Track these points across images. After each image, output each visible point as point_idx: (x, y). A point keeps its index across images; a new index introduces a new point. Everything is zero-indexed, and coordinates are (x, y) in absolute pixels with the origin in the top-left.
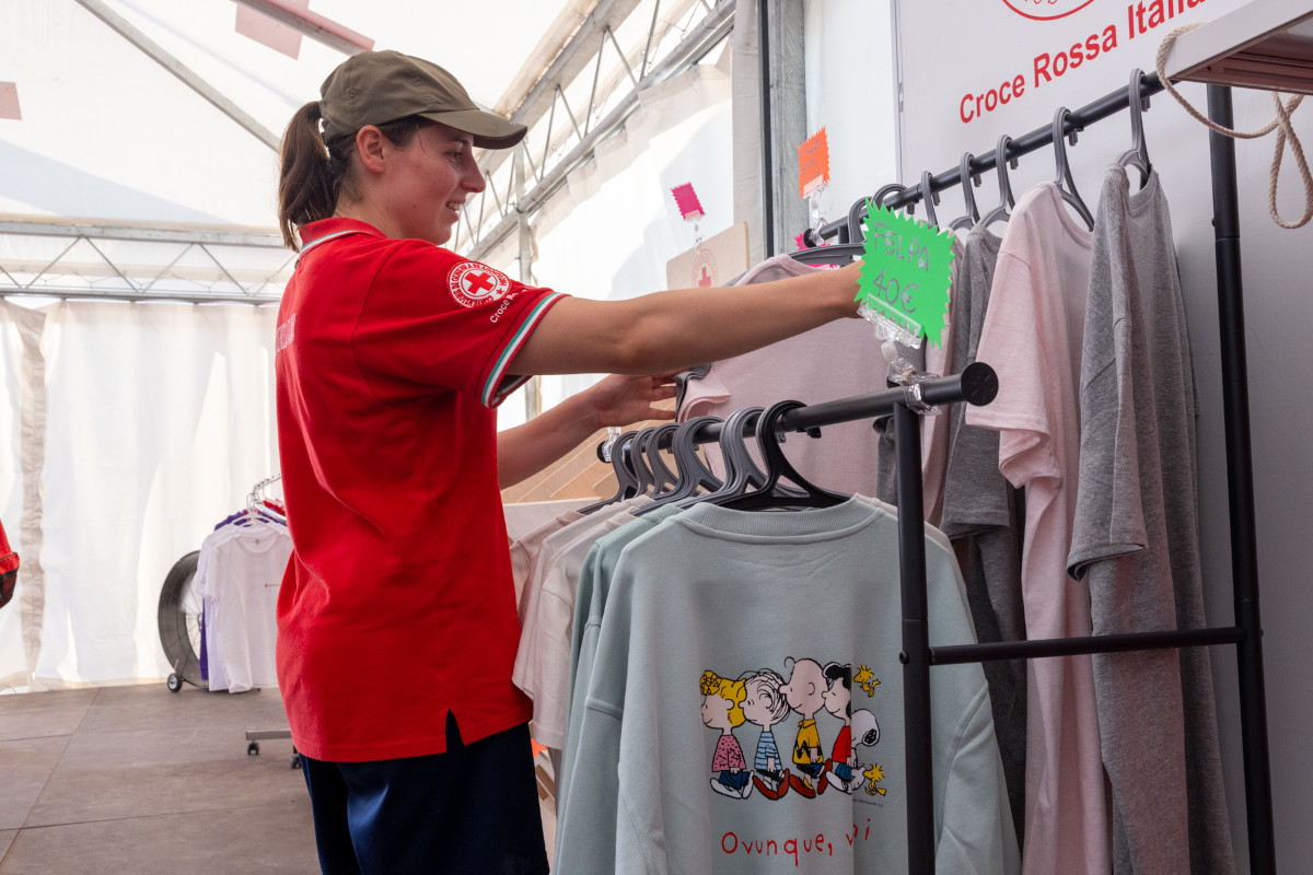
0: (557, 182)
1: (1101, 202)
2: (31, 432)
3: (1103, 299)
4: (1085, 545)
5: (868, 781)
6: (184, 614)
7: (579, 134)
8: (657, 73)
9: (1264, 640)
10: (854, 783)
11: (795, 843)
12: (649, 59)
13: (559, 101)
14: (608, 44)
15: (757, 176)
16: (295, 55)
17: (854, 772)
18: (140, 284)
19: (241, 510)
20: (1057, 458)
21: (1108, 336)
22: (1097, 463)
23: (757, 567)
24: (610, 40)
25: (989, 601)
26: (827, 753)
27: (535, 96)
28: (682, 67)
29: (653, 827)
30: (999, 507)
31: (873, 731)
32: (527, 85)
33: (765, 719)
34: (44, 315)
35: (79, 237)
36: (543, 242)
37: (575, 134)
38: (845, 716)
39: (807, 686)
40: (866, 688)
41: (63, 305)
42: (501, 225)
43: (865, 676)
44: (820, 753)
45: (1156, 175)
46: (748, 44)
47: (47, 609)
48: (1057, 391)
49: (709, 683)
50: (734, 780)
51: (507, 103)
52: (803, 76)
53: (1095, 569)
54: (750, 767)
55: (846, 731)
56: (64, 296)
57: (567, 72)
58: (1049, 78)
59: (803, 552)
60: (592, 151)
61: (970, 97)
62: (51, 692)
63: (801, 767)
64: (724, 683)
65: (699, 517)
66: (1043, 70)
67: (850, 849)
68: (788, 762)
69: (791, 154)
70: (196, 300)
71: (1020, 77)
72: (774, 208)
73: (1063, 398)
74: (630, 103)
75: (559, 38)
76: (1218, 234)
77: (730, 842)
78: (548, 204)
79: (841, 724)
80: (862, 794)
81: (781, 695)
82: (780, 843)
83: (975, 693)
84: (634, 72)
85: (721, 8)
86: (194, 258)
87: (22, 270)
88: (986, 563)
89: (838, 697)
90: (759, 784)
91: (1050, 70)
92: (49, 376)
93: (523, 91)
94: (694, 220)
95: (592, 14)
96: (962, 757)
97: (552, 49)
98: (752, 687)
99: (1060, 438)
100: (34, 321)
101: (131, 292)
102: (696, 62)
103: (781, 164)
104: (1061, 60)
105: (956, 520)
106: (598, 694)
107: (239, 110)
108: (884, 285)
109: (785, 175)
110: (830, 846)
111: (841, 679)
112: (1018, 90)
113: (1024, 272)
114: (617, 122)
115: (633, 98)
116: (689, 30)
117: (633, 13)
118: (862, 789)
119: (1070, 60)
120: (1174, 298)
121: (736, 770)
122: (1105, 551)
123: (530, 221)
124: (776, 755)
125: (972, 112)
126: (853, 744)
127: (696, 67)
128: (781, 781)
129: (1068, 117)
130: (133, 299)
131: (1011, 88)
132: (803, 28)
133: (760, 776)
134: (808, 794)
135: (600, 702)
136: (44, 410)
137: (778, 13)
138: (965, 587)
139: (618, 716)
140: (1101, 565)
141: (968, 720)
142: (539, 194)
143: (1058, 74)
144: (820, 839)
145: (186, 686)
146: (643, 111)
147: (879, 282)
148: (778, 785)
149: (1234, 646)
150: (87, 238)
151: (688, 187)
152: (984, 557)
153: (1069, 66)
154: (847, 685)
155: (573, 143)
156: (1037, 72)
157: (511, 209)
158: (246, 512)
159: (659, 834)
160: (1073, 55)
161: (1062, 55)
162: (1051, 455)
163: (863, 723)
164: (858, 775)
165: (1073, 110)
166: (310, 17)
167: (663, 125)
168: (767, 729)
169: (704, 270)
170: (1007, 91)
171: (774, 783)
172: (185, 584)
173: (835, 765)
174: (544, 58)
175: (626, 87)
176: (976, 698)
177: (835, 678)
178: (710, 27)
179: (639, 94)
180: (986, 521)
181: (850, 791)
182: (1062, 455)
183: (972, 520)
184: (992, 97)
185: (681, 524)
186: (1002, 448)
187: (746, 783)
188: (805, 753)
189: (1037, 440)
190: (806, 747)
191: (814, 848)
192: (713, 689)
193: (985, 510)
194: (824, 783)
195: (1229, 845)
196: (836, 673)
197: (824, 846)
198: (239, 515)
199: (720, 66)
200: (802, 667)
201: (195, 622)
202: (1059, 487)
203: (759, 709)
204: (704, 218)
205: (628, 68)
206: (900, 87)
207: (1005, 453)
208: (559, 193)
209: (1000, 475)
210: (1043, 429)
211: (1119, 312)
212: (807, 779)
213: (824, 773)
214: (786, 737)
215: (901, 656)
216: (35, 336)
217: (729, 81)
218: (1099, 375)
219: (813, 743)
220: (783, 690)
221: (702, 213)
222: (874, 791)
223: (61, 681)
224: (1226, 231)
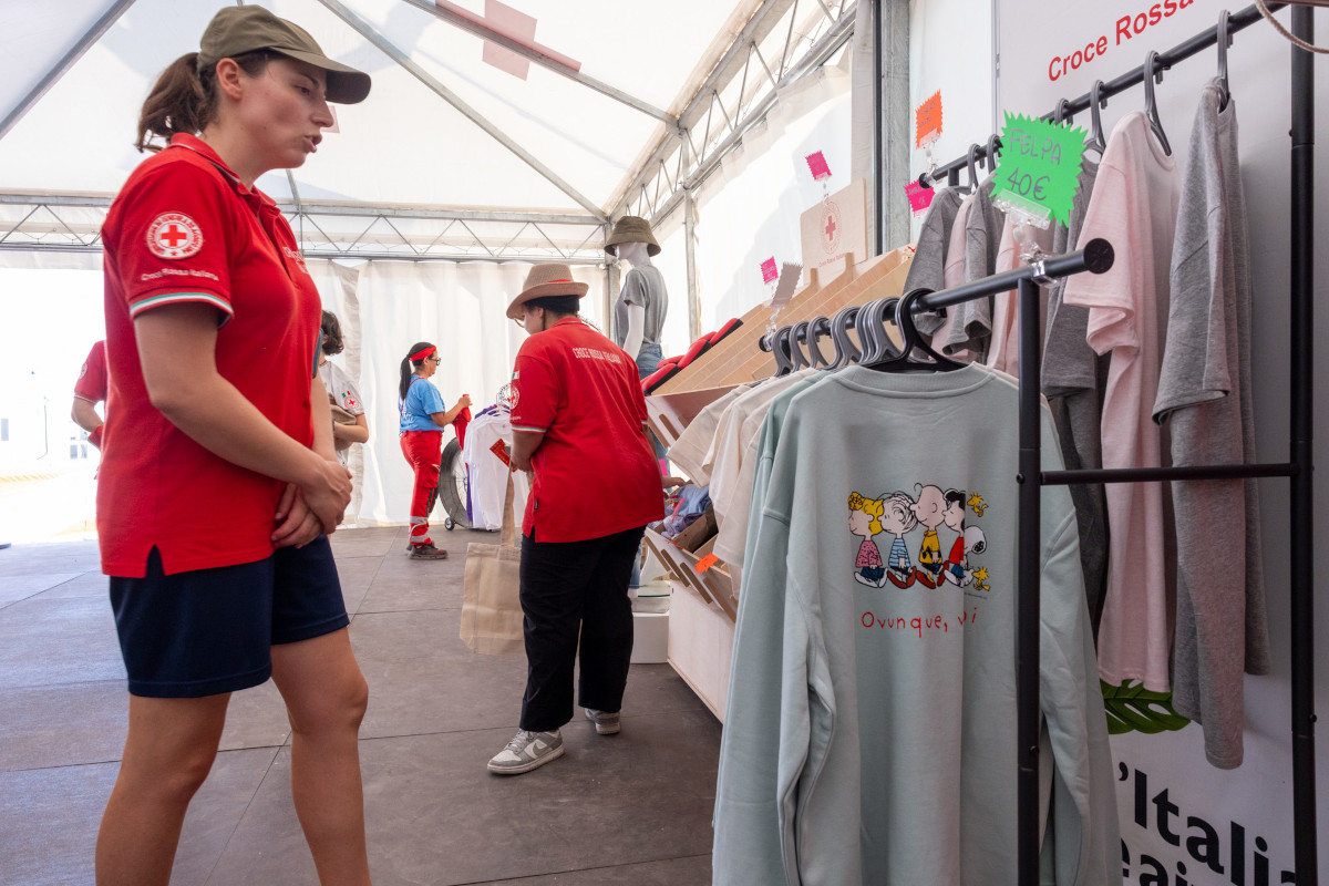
0: (713, 165)
1: (1198, 114)
2: (351, 352)
3: (1196, 193)
4: (1170, 396)
5: (976, 580)
6: (455, 478)
7: (730, 127)
8: (791, 75)
9: (1315, 475)
10: (965, 581)
11: (919, 621)
12: (785, 65)
13: (716, 103)
14: (754, 57)
15: (869, 148)
16: (524, 77)
17: (965, 573)
18: (420, 249)
19: (492, 405)
20: (1136, 331)
21: (1199, 226)
22: (1184, 330)
23: (895, 415)
24: (755, 53)
25: (1074, 448)
26: (946, 556)
27: (698, 99)
28: (811, 69)
29: (813, 602)
30: (1087, 374)
31: (981, 542)
32: (691, 92)
33: (898, 529)
34: (358, 271)
35: (379, 216)
36: (703, 210)
37: (728, 127)
38: (960, 530)
39: (931, 507)
40: (977, 510)
41: (369, 265)
42: (672, 199)
43: (976, 501)
44: (940, 556)
45: (1233, 102)
46: (865, 45)
47: (366, 473)
48: (1140, 280)
49: (855, 502)
50: (873, 574)
51: (677, 107)
52: (908, 68)
53: (1178, 415)
54: (885, 564)
55: (960, 541)
56: (370, 258)
57: (722, 80)
58: (1129, 36)
59: (930, 405)
60: (740, 139)
61: (1058, 59)
62: (370, 528)
63: (925, 565)
64: (866, 502)
65: (851, 376)
66: (1125, 31)
67: (961, 628)
68: (915, 561)
69: (897, 129)
70: (458, 260)
71: (1104, 38)
72: (883, 171)
73: (1145, 285)
74: (770, 100)
75: (716, 54)
76: (1294, 143)
77: (868, 619)
78: (706, 182)
79: (956, 536)
80: (971, 589)
81: (911, 512)
82: (908, 621)
83: (1064, 515)
84: (773, 76)
85: (843, 19)
86: (457, 230)
87: (343, 240)
88: (1073, 418)
89: (955, 515)
90: (892, 578)
91: (1131, 29)
92: (363, 315)
93: (689, 96)
94: (824, 180)
95: (742, 33)
96: (1052, 564)
97: (710, 64)
98: (888, 506)
99: (1140, 315)
100: (352, 275)
101: (414, 255)
102: (822, 65)
103: (889, 137)
104: (1141, 20)
105: (1051, 384)
106: (772, 505)
107: (485, 121)
108: (1018, 180)
109: (892, 145)
110: (946, 625)
111: (957, 502)
112: (1101, 49)
113: (1120, 180)
114: (760, 116)
115: (773, 95)
116: (817, 40)
117: (774, 30)
118: (971, 586)
119: (1149, 19)
120: (1243, 203)
121: (874, 567)
122: (1188, 400)
123: (693, 195)
124: (906, 555)
125: (1059, 72)
126: (965, 552)
127: (821, 68)
128: (909, 575)
129: (1157, 59)
130: (416, 259)
131: (1095, 48)
132: (908, 29)
133: (893, 572)
134: (930, 585)
135: (774, 512)
136: (360, 337)
137: (889, 18)
138: (1058, 436)
139: (787, 523)
140: (1184, 411)
141: (1058, 536)
142: (699, 175)
143: (1137, 31)
144: (938, 619)
145: (457, 527)
146: (780, 104)
147: (1013, 179)
148: (906, 579)
149: (1288, 479)
150: (385, 217)
151: (820, 154)
152: (1071, 413)
153: (1148, 24)
154: (962, 506)
155: (726, 133)
156: (1119, 32)
157: (679, 186)
158: (496, 406)
159: (817, 608)
160: (1152, 15)
161: (1143, 16)
162: (1131, 328)
163: (973, 536)
164: (968, 575)
165: (1161, 53)
166: (535, 47)
167: (797, 113)
168: (899, 536)
169: (830, 218)
170: (1091, 51)
171: (904, 576)
172: (455, 459)
173: (951, 565)
174: (705, 71)
175: (768, 87)
176: (1065, 520)
177: (953, 501)
178: (834, 35)
179: (778, 91)
180: (1077, 384)
181: (962, 585)
182: (1140, 329)
183: (1065, 384)
184: (1077, 57)
185: (837, 381)
186: (1090, 323)
187: (881, 576)
188: (928, 555)
189: (1123, 315)
190: (929, 550)
191: (933, 625)
192: (858, 506)
193: (1076, 376)
194: (942, 579)
195: (1267, 638)
196: (953, 497)
197: (941, 624)
198: (491, 408)
199: (842, 66)
200: (927, 492)
201: (462, 484)
202: (1136, 355)
203: (894, 522)
204: (831, 178)
205: (769, 73)
206: (997, 58)
207: (1093, 326)
208: (715, 173)
209: (1090, 348)
210: (1129, 306)
211: (1212, 202)
212: (930, 574)
213: (943, 571)
214: (914, 543)
215: (1018, 478)
216: (352, 286)
217: (849, 77)
218: (1189, 258)
219: (935, 548)
220: (913, 507)
221: (829, 174)
222: (980, 587)
223: (376, 521)
224: (1302, 138)
